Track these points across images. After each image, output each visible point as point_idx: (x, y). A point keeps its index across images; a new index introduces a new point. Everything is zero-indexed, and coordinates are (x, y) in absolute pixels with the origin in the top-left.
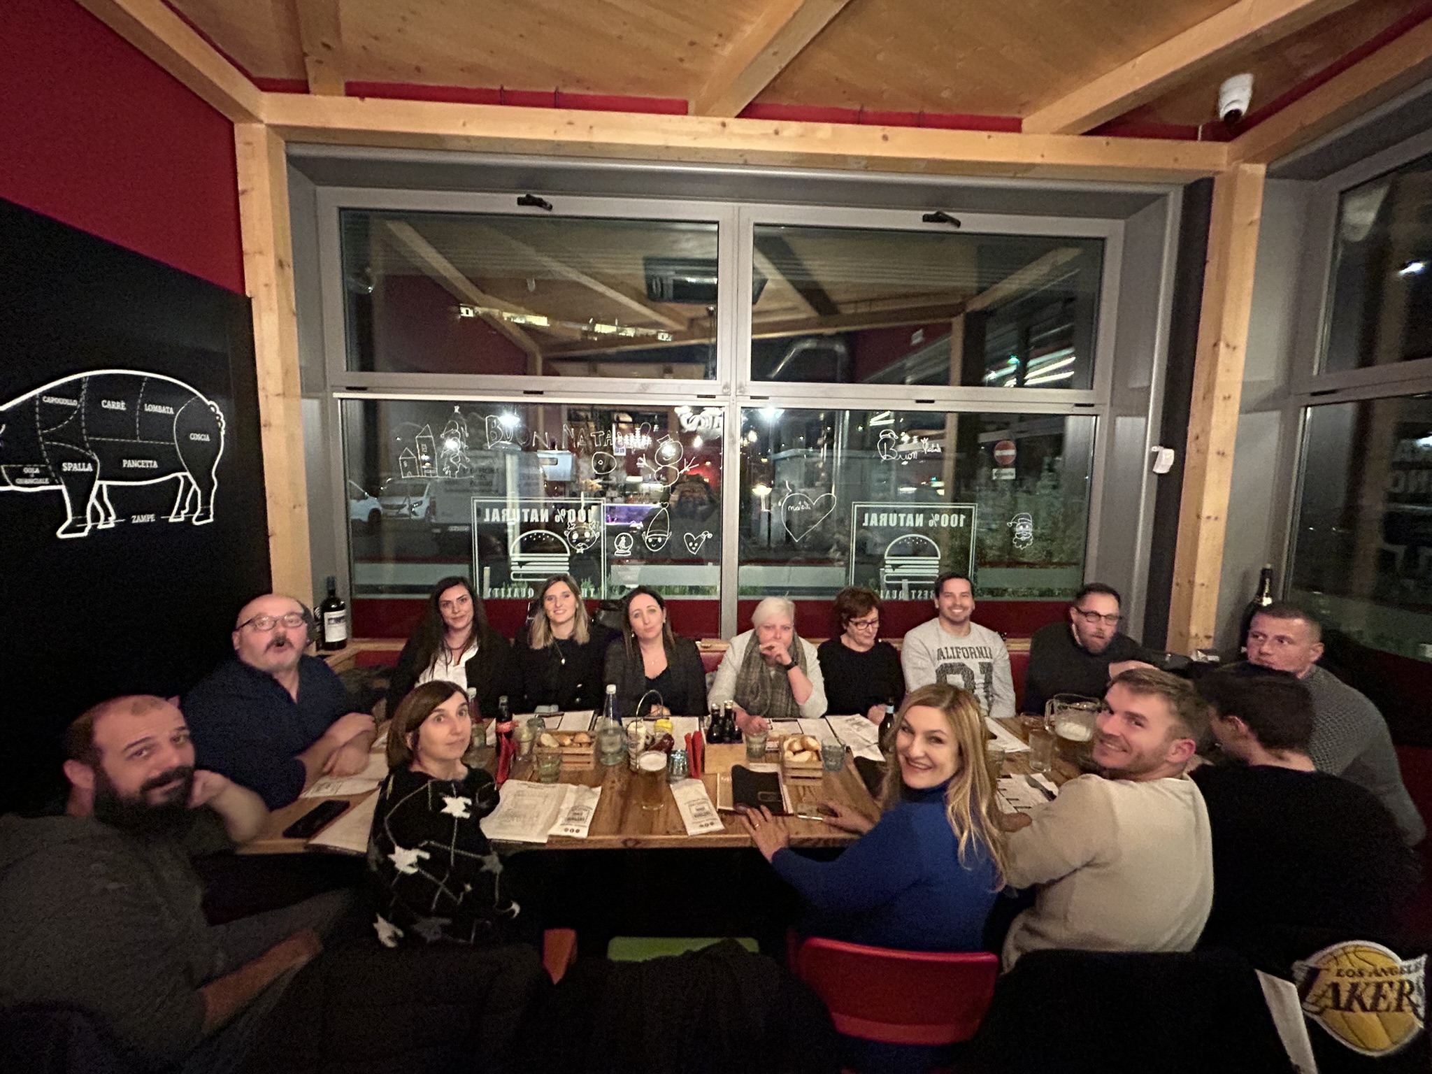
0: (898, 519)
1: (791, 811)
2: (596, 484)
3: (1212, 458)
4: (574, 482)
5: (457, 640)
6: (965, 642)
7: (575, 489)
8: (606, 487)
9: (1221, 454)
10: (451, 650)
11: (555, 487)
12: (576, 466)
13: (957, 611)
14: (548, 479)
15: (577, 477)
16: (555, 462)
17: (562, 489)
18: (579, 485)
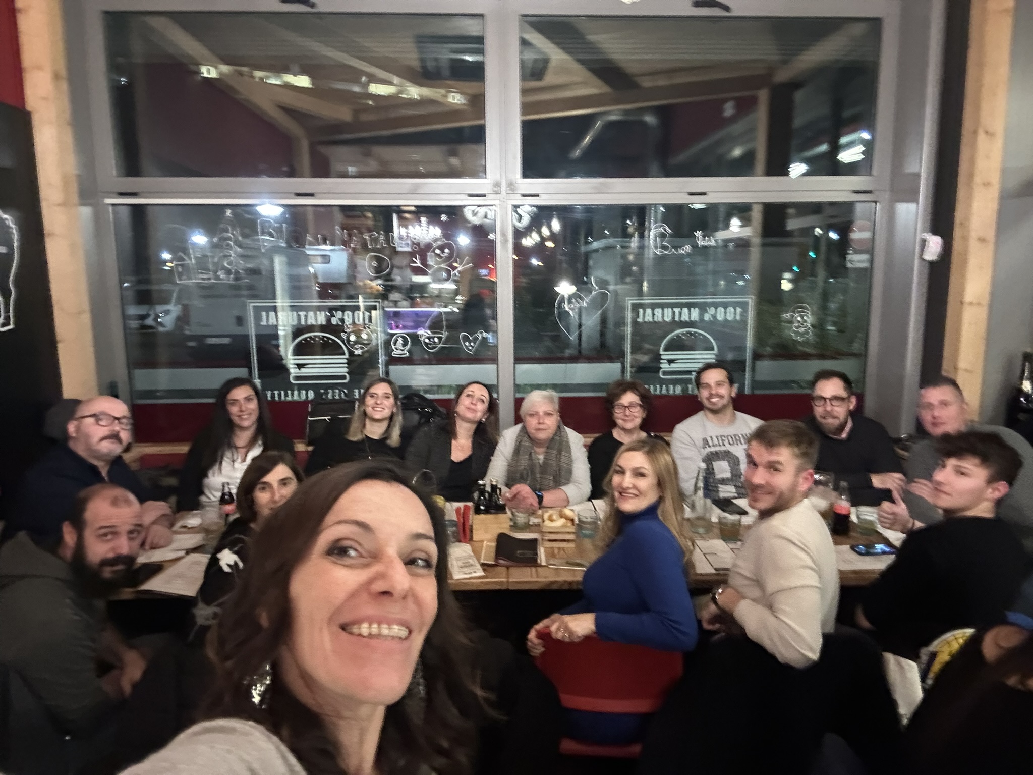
0: (674, 313)
1: (544, 563)
2: (377, 285)
3: (974, 245)
4: (350, 283)
5: (242, 439)
6: (730, 431)
7: (352, 293)
8: (389, 289)
9: (982, 240)
10: (236, 448)
11: (329, 289)
12: (352, 265)
13: (714, 400)
14: (321, 281)
15: (354, 277)
16: (326, 259)
17: (337, 292)
18: (356, 287)
